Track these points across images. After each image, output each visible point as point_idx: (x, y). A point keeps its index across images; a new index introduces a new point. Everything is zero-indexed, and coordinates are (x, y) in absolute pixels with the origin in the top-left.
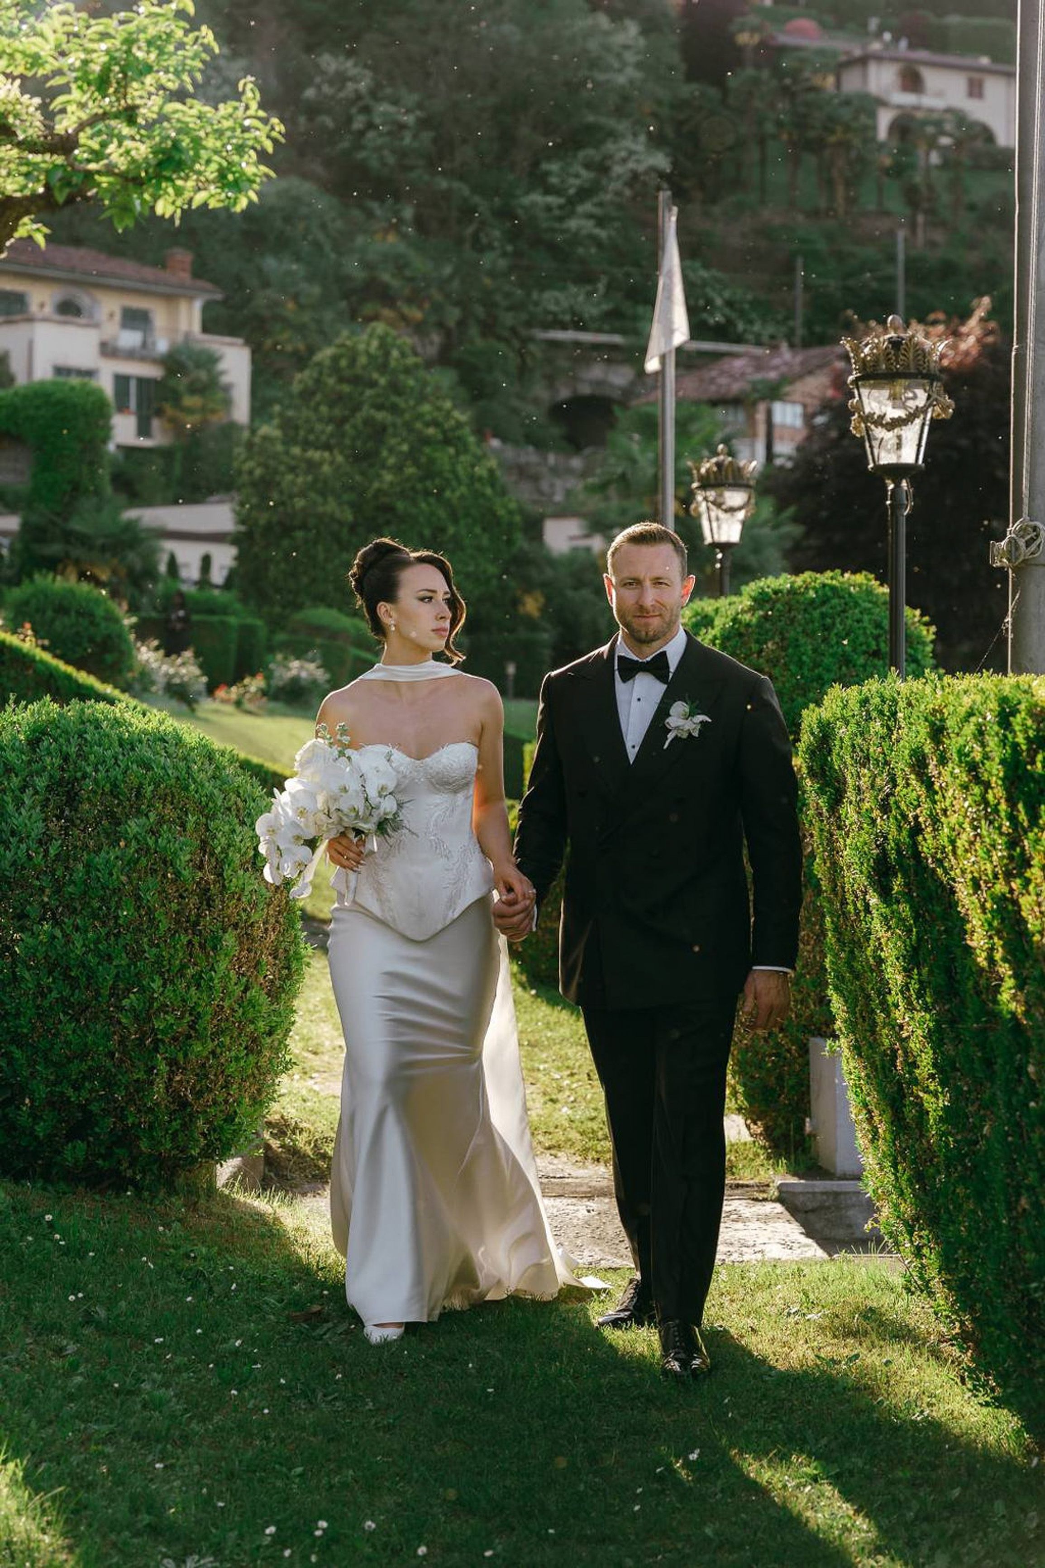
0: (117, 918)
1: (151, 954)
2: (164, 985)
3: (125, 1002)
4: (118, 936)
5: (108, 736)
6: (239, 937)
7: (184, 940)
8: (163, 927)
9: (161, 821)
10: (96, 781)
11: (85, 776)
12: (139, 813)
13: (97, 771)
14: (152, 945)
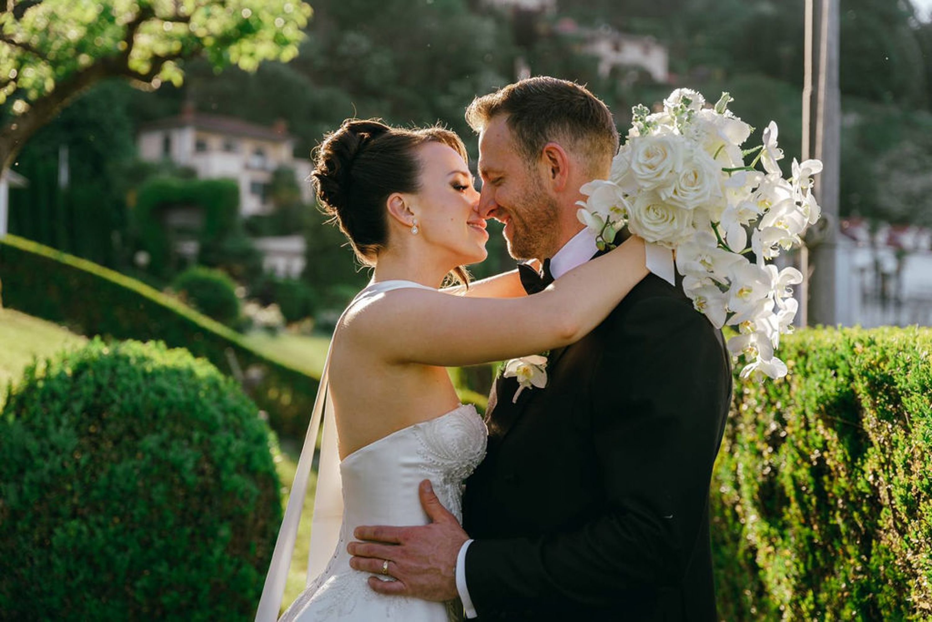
0: (132, 516)
1: (159, 543)
2: (171, 569)
3: (139, 584)
4: (132, 530)
5: (134, 370)
6: (233, 529)
7: (188, 530)
8: (170, 522)
9: (173, 436)
10: (121, 406)
11: (113, 402)
12: (155, 431)
13: (122, 397)
14: (160, 537)
